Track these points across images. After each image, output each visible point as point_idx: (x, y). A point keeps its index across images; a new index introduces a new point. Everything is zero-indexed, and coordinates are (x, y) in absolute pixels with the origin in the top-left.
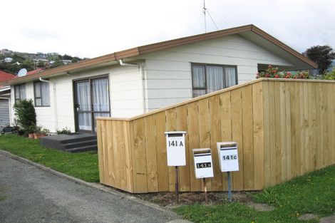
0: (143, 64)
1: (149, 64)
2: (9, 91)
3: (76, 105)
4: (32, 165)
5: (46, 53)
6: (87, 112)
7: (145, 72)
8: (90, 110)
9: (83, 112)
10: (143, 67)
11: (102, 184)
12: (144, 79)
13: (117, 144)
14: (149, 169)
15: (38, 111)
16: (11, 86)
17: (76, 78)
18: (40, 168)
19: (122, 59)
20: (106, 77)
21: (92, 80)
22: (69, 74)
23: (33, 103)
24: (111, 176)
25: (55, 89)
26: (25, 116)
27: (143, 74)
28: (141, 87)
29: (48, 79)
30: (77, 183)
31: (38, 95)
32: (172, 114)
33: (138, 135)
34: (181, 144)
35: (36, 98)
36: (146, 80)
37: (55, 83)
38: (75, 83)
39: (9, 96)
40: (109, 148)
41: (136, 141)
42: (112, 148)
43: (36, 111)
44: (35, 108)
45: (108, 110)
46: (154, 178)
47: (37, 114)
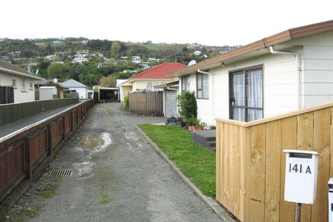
0: (300, 52)
1: (308, 52)
2: (177, 82)
3: (232, 99)
4: (167, 162)
5: (232, 46)
6: (242, 107)
7: (303, 61)
8: (244, 105)
9: (238, 107)
10: (300, 55)
11: (218, 202)
12: (300, 70)
13: (233, 155)
14: (268, 196)
15: (199, 103)
16: (179, 77)
17: (232, 69)
18: (171, 168)
19: (273, 46)
20: (260, 68)
21: (247, 71)
22: (224, 65)
23: (195, 95)
24: (225, 195)
25: (213, 82)
26: (186, 108)
27: (300, 63)
28: (296, 80)
29: (207, 71)
30: (195, 193)
31: (200, 88)
32: (307, 121)
33: (257, 146)
34: (309, 170)
35: (198, 90)
36: (303, 72)
37: (213, 75)
38: (231, 75)
39: (177, 88)
40: (226, 158)
41: (253, 155)
42: (228, 160)
43: (198, 104)
44: (197, 100)
45: (261, 107)
46: (274, 210)
47: (198, 106)
